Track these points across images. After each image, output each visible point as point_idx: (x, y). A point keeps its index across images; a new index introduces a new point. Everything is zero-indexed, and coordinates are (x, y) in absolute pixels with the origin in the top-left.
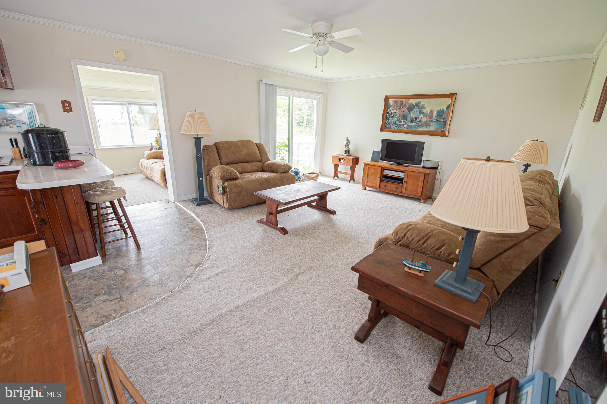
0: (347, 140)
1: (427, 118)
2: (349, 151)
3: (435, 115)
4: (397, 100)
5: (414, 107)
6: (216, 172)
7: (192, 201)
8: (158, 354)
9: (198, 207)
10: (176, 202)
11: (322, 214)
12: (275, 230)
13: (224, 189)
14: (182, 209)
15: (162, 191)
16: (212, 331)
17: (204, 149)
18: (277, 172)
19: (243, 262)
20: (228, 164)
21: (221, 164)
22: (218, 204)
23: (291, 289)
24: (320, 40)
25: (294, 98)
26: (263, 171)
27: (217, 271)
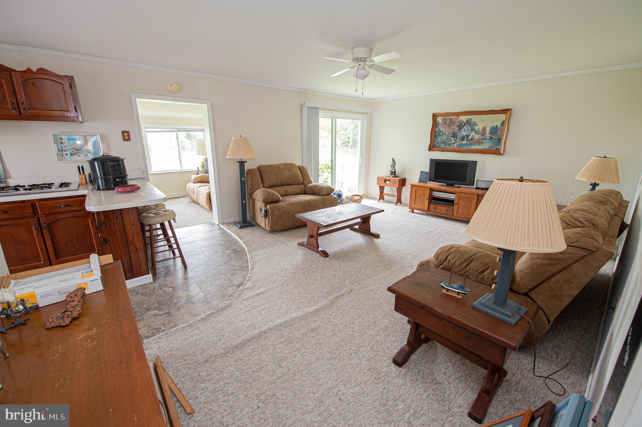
0: (393, 160)
1: (480, 135)
2: (395, 172)
3: (488, 132)
4: (445, 117)
5: (465, 124)
6: (259, 195)
7: (235, 223)
8: (202, 364)
9: (241, 229)
10: (220, 225)
11: (366, 237)
12: (316, 253)
13: (266, 211)
14: (226, 232)
15: (207, 213)
16: (252, 347)
17: (247, 173)
18: (319, 195)
19: (283, 284)
20: (270, 187)
21: (264, 187)
22: (260, 226)
23: (330, 312)
24: (360, 65)
25: (337, 119)
26: (305, 193)
27: (258, 291)
